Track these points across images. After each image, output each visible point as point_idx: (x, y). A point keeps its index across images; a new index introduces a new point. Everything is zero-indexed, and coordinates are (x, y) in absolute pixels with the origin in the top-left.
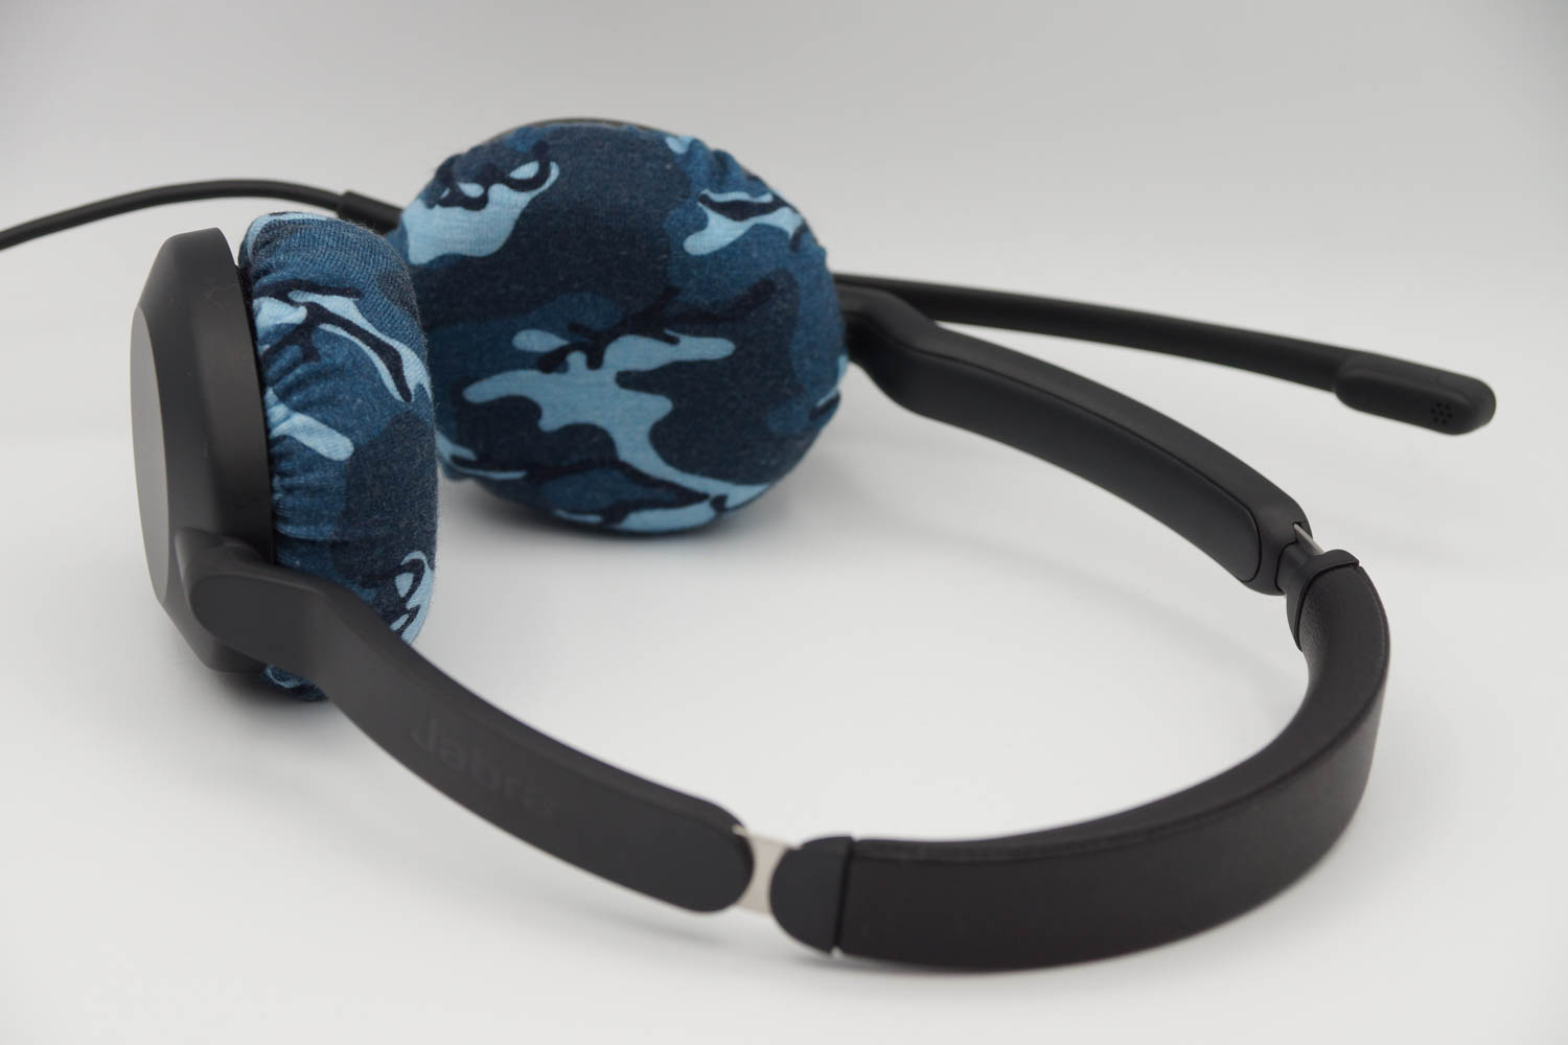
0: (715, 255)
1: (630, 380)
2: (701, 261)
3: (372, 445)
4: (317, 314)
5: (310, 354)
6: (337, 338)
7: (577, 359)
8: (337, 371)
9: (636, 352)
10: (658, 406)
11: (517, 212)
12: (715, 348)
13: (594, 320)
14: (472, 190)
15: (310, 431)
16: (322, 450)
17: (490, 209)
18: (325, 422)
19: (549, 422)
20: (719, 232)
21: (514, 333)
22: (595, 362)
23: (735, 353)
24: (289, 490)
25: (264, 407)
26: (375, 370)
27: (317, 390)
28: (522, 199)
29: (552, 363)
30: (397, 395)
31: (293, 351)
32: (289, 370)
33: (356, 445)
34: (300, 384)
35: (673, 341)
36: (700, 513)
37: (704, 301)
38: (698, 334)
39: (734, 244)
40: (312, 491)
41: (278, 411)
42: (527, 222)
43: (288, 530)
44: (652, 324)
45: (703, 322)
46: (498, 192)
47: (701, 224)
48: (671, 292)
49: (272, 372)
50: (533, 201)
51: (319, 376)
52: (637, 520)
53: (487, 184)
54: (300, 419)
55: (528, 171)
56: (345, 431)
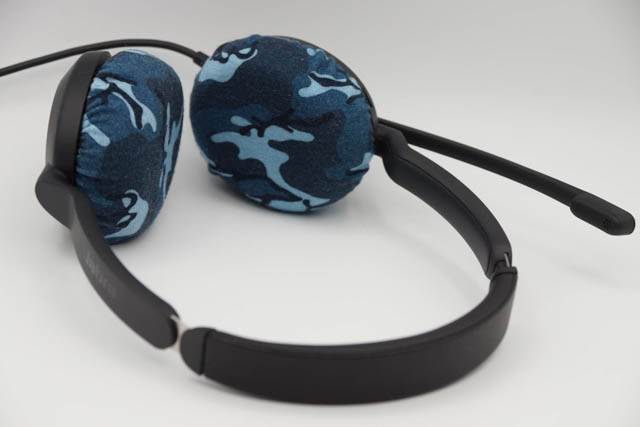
0: (311, 98)
1: (273, 144)
2: (304, 99)
3: (118, 143)
4: (113, 87)
5: (105, 102)
6: (117, 98)
7: (254, 132)
8: (112, 111)
9: (276, 133)
10: (284, 157)
11: (237, 66)
12: (306, 137)
13: (263, 116)
14: (224, 55)
15: (95, 133)
16: (98, 141)
17: (228, 63)
18: (101, 130)
19: (242, 156)
20: (315, 89)
21: (231, 116)
22: (261, 134)
23: (314, 141)
24: (83, 154)
25: (82, 120)
26: (129, 114)
27: (102, 117)
28: (240, 62)
29: (245, 131)
30: (135, 125)
31: (99, 100)
32: (94, 107)
33: (112, 142)
34: (97, 113)
35: (291, 131)
36: (299, 206)
37: (304, 117)
38: (300, 130)
39: (320, 95)
40: (91, 157)
41: (86, 122)
42: (240, 71)
43: (79, 170)
44: (284, 122)
45: (303, 126)
46: (233, 57)
47: (308, 85)
48: (292, 111)
49: (89, 107)
50: (243, 64)
51: (105, 112)
52: (275, 203)
53: (230, 54)
54: (93, 127)
55: (245, 51)
56: (108, 135)
